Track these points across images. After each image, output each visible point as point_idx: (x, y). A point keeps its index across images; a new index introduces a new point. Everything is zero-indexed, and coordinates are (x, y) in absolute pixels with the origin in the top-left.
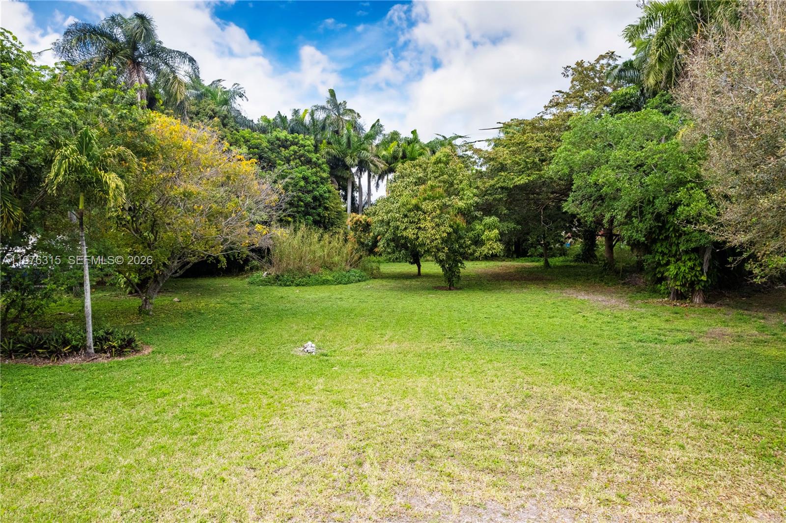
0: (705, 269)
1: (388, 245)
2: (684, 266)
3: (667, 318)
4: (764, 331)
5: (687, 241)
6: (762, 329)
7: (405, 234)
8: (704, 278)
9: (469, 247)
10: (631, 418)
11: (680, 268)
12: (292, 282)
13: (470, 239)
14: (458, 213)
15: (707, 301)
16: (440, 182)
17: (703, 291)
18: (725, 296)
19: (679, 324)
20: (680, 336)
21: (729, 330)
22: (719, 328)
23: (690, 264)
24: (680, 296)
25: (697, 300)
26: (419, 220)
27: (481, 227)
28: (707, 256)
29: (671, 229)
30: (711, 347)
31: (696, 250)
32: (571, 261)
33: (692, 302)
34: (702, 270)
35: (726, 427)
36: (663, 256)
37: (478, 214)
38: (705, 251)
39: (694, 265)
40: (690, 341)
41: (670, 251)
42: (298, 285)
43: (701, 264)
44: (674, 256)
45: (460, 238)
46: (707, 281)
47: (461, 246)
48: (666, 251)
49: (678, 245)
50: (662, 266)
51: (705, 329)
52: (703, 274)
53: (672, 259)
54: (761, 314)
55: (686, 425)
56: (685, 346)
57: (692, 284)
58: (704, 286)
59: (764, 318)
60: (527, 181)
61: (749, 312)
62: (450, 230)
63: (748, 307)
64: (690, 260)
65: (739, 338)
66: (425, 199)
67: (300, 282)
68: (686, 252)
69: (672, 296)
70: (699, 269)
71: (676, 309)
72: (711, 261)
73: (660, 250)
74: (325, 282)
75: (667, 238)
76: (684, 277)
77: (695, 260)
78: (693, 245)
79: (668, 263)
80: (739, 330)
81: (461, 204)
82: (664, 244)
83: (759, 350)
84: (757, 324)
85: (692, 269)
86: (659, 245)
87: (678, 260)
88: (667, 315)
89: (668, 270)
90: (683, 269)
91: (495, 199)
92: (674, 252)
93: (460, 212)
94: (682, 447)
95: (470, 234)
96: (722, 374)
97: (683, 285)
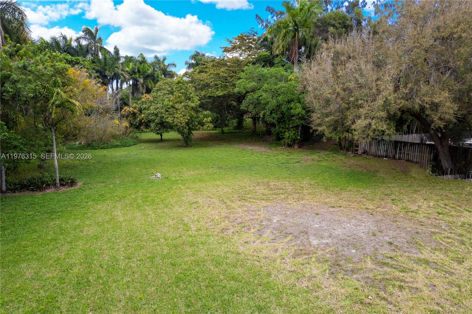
0: (299, 135)
1: (157, 126)
2: (292, 133)
3: (287, 155)
4: (320, 157)
5: (293, 123)
6: (319, 157)
7: (167, 120)
8: (299, 138)
9: (196, 126)
10: (292, 185)
11: (290, 134)
12: (98, 147)
13: (197, 122)
14: (192, 109)
15: (299, 148)
16: (181, 93)
17: (298, 143)
18: (304, 145)
19: (292, 157)
20: (294, 161)
21: (309, 158)
22: (306, 157)
23: (294, 132)
24: (289, 146)
25: (296, 147)
26: (174, 113)
27: (202, 116)
28: (300, 129)
29: (286, 118)
30: (306, 164)
31: (296, 127)
32: (232, 130)
33: (294, 148)
34: (298, 134)
35: (317, 184)
36: (283, 129)
37: (200, 109)
38: (299, 127)
39: (295, 132)
40: (298, 162)
41: (285, 127)
42: (102, 148)
43: (298, 132)
44: (287, 129)
45: (193, 121)
46: (300, 139)
47: (193, 126)
48: (284, 127)
49: (289, 124)
50: (282, 133)
51: (301, 158)
52: (298, 136)
53: (286, 130)
54: (318, 151)
55: (307, 185)
56: (297, 164)
57: (294, 140)
58: (299, 141)
59: (319, 153)
60: (223, 94)
61: (314, 151)
62: (189, 118)
63: (313, 149)
64: (294, 130)
65: (313, 160)
66: (176, 103)
67: (103, 147)
68: (292, 127)
69: (286, 146)
70: (297, 134)
71: (289, 151)
72: (301, 131)
73: (281, 126)
74: (117, 146)
75: (284, 121)
76: (292, 137)
77: (296, 130)
78: (295, 125)
79: (285, 132)
80: (312, 157)
81: (193, 105)
82: (283, 124)
83: (320, 163)
84: (317, 155)
85: (294, 134)
86: (281, 124)
87: (289, 130)
88: (286, 154)
89: (285, 135)
90: (291, 134)
91: (206, 102)
92: (287, 127)
93: (193, 108)
94: (307, 190)
95: (197, 120)
96: (312, 172)
97: (291, 141)
